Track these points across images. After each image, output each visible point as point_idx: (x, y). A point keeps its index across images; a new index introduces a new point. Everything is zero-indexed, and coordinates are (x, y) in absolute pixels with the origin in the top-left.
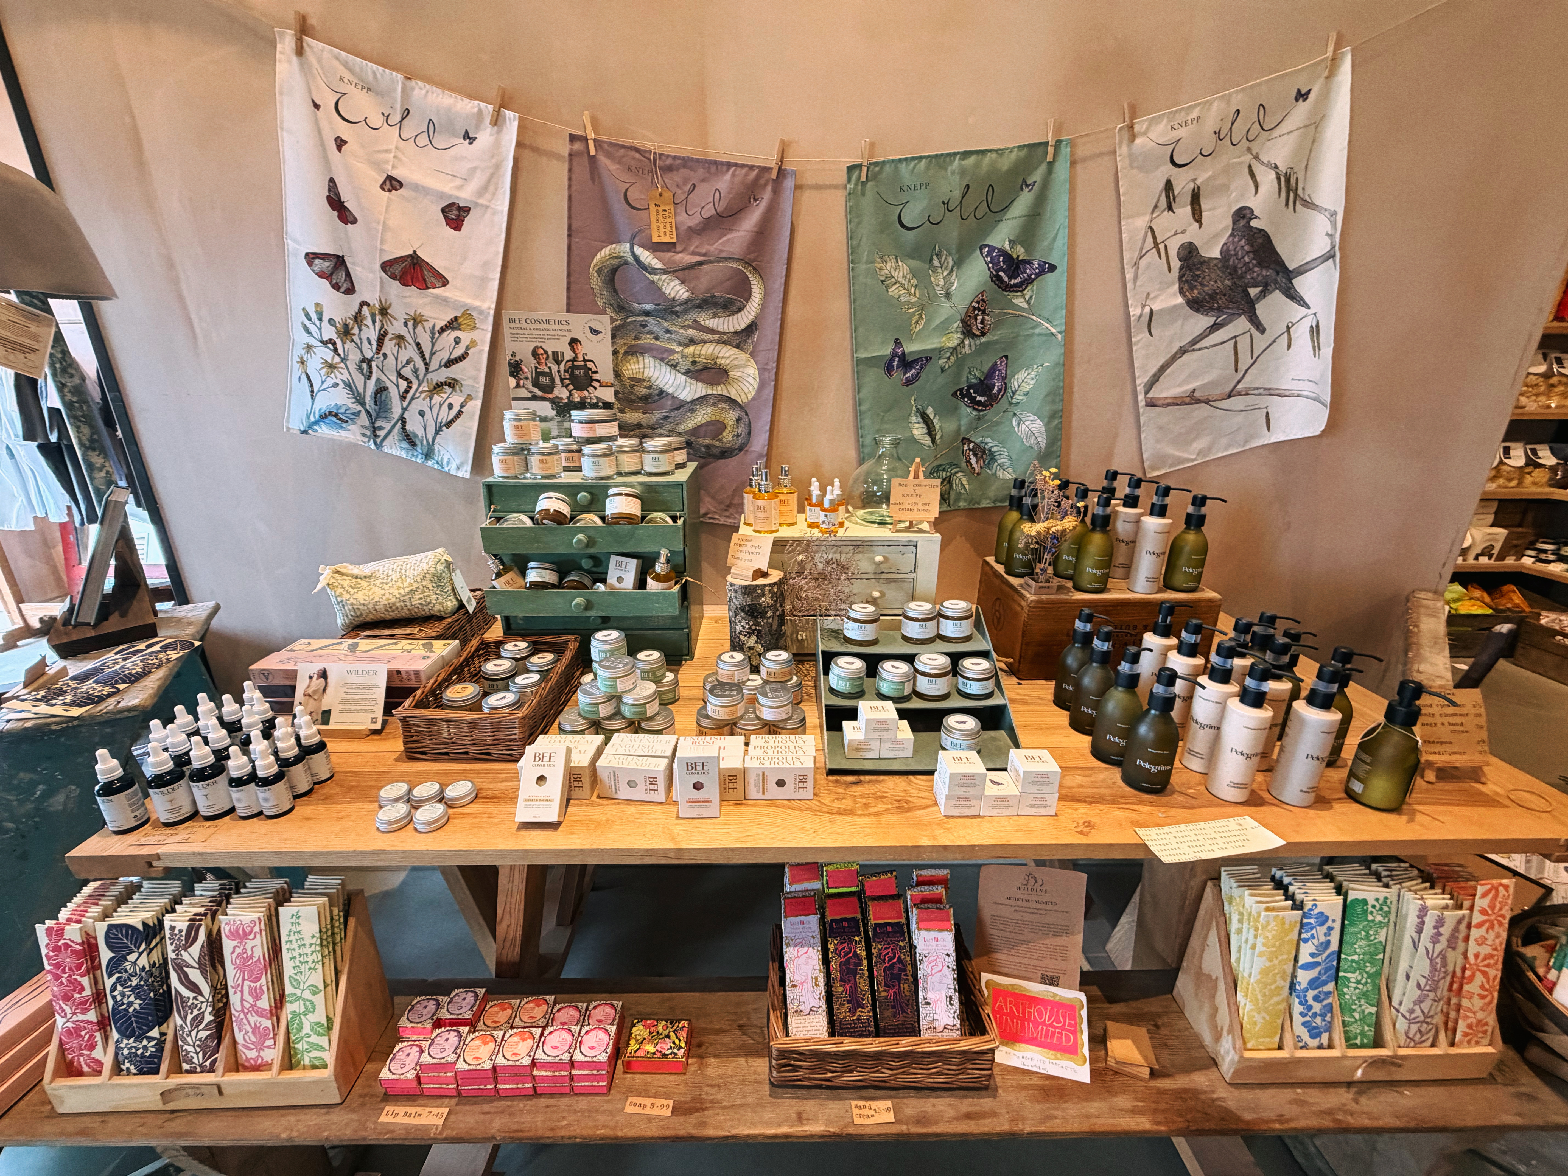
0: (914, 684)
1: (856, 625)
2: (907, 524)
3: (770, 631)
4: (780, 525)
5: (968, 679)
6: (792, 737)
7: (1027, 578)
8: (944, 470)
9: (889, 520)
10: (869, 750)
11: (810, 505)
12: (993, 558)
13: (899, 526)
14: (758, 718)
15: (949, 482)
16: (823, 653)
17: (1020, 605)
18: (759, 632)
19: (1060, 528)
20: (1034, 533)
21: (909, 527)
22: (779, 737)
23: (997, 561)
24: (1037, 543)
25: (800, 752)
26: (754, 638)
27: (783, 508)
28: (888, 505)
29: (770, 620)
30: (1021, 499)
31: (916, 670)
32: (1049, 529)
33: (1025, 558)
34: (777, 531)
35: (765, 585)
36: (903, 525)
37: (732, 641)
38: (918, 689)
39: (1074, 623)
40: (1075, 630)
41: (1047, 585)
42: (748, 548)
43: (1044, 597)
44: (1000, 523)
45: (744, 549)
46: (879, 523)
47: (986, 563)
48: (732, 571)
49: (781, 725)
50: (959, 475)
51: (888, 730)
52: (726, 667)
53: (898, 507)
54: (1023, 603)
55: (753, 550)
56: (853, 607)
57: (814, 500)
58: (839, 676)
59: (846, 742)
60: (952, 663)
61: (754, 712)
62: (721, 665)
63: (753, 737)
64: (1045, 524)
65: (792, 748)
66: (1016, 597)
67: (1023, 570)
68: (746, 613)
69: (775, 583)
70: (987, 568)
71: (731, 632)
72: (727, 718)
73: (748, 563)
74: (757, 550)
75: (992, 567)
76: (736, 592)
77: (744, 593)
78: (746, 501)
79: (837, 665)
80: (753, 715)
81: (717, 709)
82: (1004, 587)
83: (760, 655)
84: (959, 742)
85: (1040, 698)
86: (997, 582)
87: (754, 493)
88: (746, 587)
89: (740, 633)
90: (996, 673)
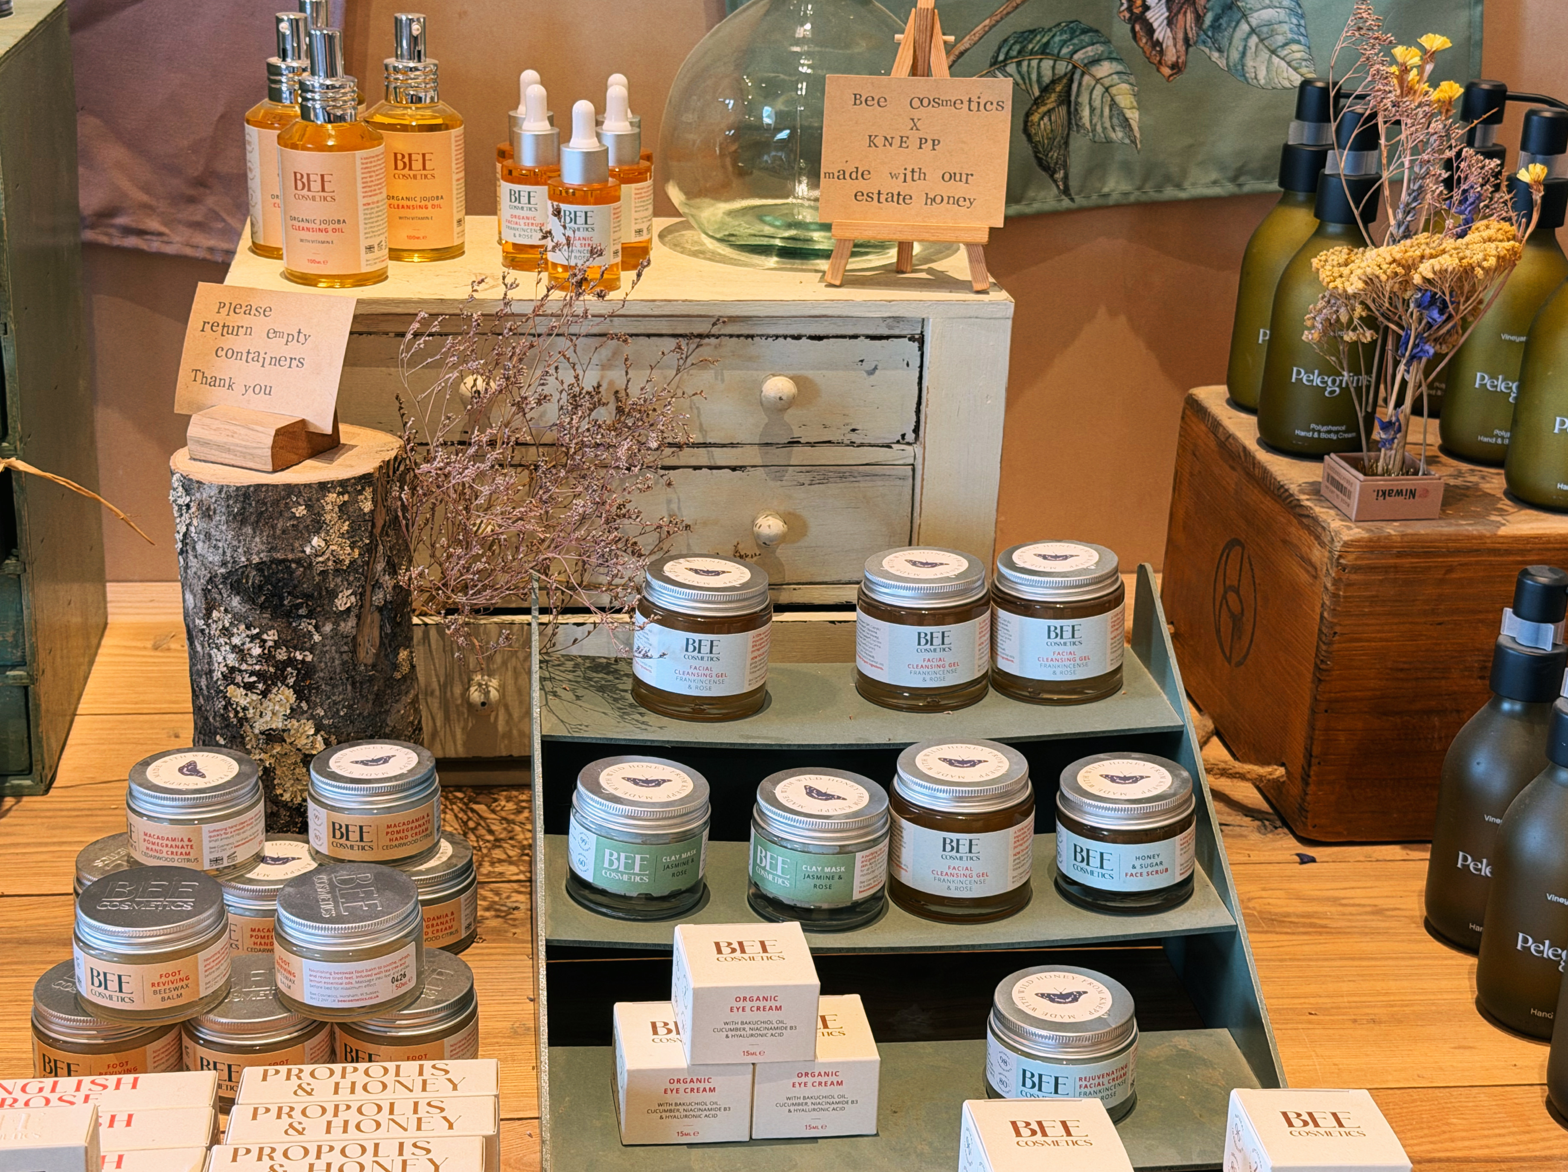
0: (893, 857)
1: (679, 637)
2: (891, 256)
3: (350, 665)
4: (396, 254)
5: (1094, 833)
6: (409, 1068)
7: (1332, 460)
8: (1044, 51)
9: (820, 240)
10: (713, 1110)
11: (511, 176)
12: (1222, 390)
13: (856, 263)
14: (284, 1001)
15: (1066, 99)
16: (550, 745)
17: (1307, 562)
18: (306, 671)
19: (1448, 262)
20: (1354, 286)
21: (899, 268)
22: (356, 1072)
23: (1237, 403)
24: (1370, 322)
25: (434, 1123)
26: (284, 697)
27: (403, 188)
28: (815, 183)
29: (348, 626)
30: (1320, 158)
31: (900, 806)
32: (1409, 267)
33: (1332, 388)
34: (380, 277)
35: (324, 487)
36: (875, 260)
37: (198, 710)
38: (908, 878)
39: (1497, 624)
40: (1499, 651)
41: (1408, 482)
42: (256, 342)
43: (1392, 530)
44: (1247, 257)
45: (239, 343)
46: (786, 253)
47: (1195, 408)
48: (193, 431)
49: (374, 1025)
50: (1104, 69)
51: (779, 1029)
52: (166, 809)
53: (852, 186)
54: (1318, 554)
55: (277, 348)
56: (669, 569)
57: (528, 158)
58: (604, 834)
59: (623, 1080)
60: (1033, 774)
61: (270, 979)
62: (146, 802)
63: (251, 1075)
64: (1397, 251)
65: (404, 1110)
66: (1296, 533)
67: (1323, 432)
68: (250, 598)
69: (365, 480)
70: (1200, 428)
71: (194, 675)
72: (153, 1003)
73: (259, 402)
74: (294, 350)
75: (1215, 425)
76: (207, 513)
77: (240, 519)
78: (254, 157)
79: (596, 789)
80: (263, 993)
81: (114, 969)
82: (1254, 496)
83: (307, 759)
84: (1049, 1071)
85: (1378, 912)
86: (1232, 478)
87: (282, 120)
88: (245, 494)
89: (230, 675)
90: (1201, 812)
